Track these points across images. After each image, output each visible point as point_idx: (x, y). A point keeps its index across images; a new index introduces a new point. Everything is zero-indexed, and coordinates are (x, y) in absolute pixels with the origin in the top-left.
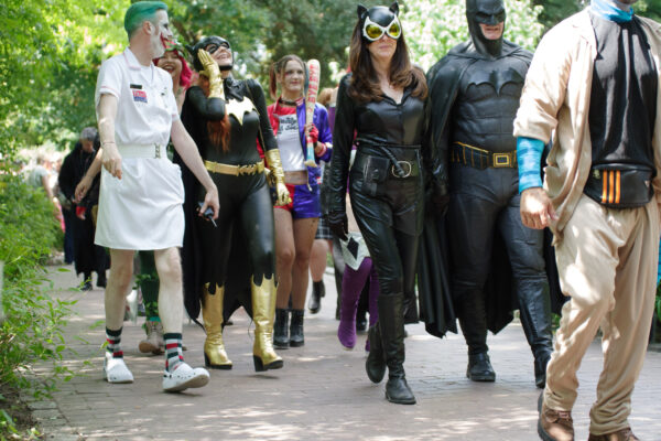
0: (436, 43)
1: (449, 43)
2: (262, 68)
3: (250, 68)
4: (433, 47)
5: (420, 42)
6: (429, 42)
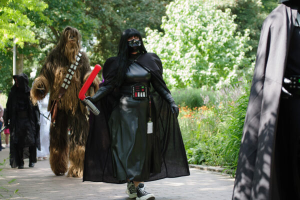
0: (183, 35)
1: (189, 35)
2: (95, 49)
3: (89, 49)
4: (181, 37)
5: (175, 34)
6: (179, 34)
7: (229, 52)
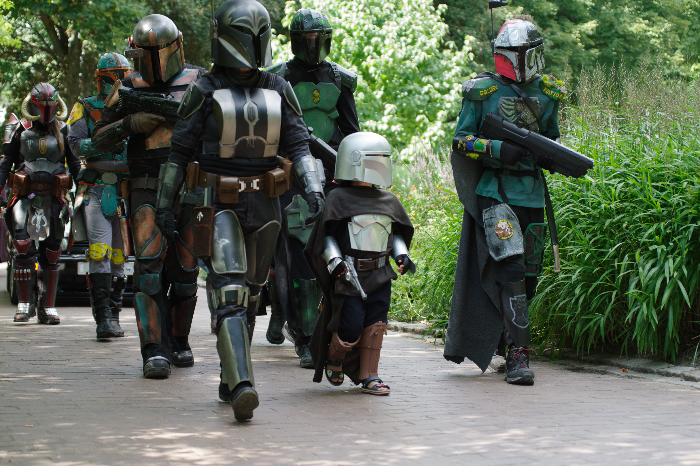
7: (428, 82)
